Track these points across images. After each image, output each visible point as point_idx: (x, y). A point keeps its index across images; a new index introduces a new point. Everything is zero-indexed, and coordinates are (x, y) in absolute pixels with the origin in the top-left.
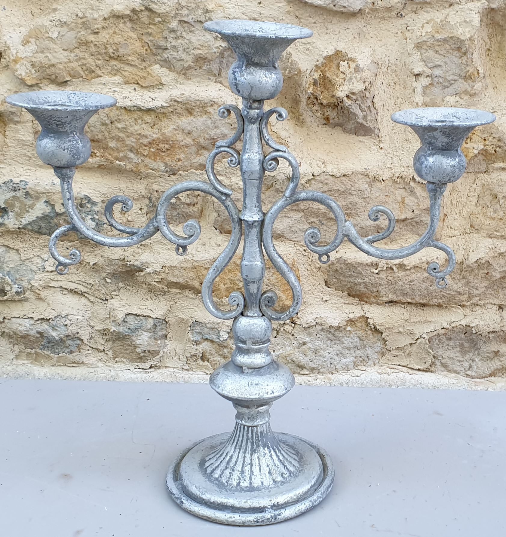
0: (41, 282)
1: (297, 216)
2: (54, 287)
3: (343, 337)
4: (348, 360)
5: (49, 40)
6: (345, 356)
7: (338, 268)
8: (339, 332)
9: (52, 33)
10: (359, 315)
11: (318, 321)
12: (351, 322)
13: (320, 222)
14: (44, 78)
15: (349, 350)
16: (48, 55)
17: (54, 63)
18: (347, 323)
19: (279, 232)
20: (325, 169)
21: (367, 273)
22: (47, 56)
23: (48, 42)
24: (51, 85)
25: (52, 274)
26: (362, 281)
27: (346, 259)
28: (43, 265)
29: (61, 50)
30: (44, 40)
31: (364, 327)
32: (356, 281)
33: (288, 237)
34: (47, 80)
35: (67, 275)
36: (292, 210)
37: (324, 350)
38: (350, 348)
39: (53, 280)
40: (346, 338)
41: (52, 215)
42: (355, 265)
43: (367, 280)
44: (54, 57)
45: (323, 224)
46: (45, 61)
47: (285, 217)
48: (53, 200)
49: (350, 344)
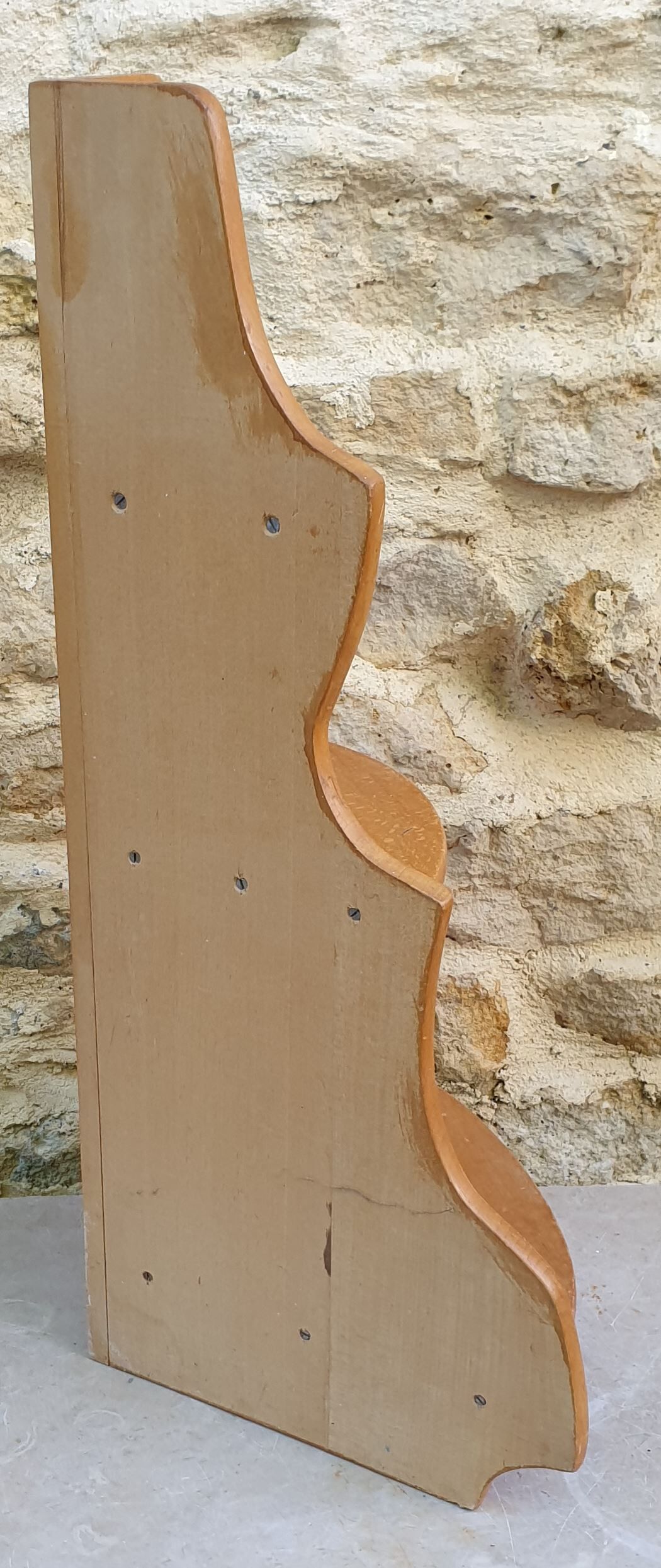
0: (12, 1056)
1: (504, 897)
2: (37, 1063)
3: (595, 1122)
4: (604, 1165)
5: (18, 595)
6: (597, 1157)
7: (586, 993)
8: (586, 1114)
9: (25, 580)
10: (626, 1079)
11: (546, 1096)
12: (612, 1093)
13: (549, 905)
14: (14, 672)
15: (606, 1146)
16: (20, 624)
17: (33, 641)
18: (603, 1095)
19: (469, 932)
20: (560, 804)
21: (643, 998)
22: (17, 628)
23: (17, 598)
24: (27, 684)
25: (33, 1038)
26: (633, 1014)
27: (602, 974)
28: (16, 1023)
29: (43, 612)
30: (8, 594)
31: (638, 1100)
32: (622, 1016)
33: (487, 940)
34: (20, 674)
35: (59, 1038)
36: (495, 886)
37: (557, 1151)
38: (607, 1141)
39: (34, 1050)
40: (601, 1125)
41: (34, 930)
42: (620, 985)
43: (644, 1011)
44: (31, 628)
45: (556, 908)
46: (14, 638)
47: (481, 900)
48: (37, 902)
49: (608, 1134)
